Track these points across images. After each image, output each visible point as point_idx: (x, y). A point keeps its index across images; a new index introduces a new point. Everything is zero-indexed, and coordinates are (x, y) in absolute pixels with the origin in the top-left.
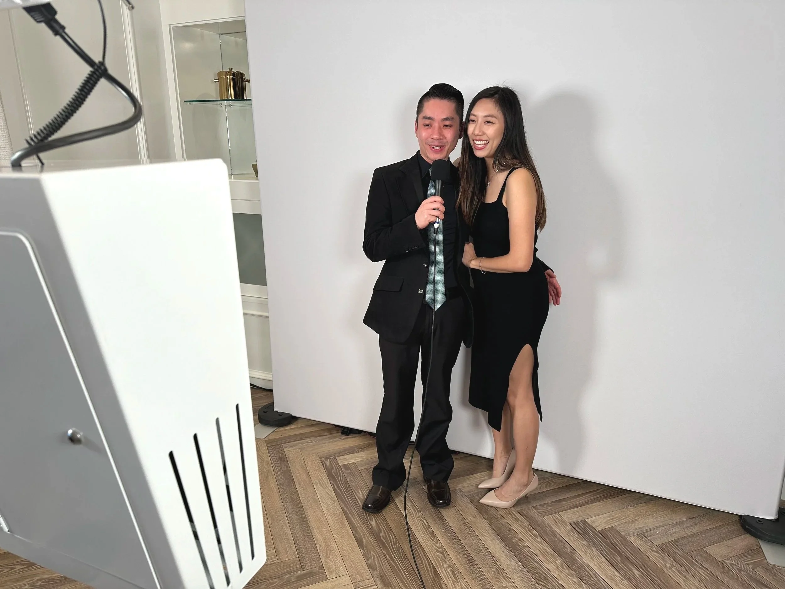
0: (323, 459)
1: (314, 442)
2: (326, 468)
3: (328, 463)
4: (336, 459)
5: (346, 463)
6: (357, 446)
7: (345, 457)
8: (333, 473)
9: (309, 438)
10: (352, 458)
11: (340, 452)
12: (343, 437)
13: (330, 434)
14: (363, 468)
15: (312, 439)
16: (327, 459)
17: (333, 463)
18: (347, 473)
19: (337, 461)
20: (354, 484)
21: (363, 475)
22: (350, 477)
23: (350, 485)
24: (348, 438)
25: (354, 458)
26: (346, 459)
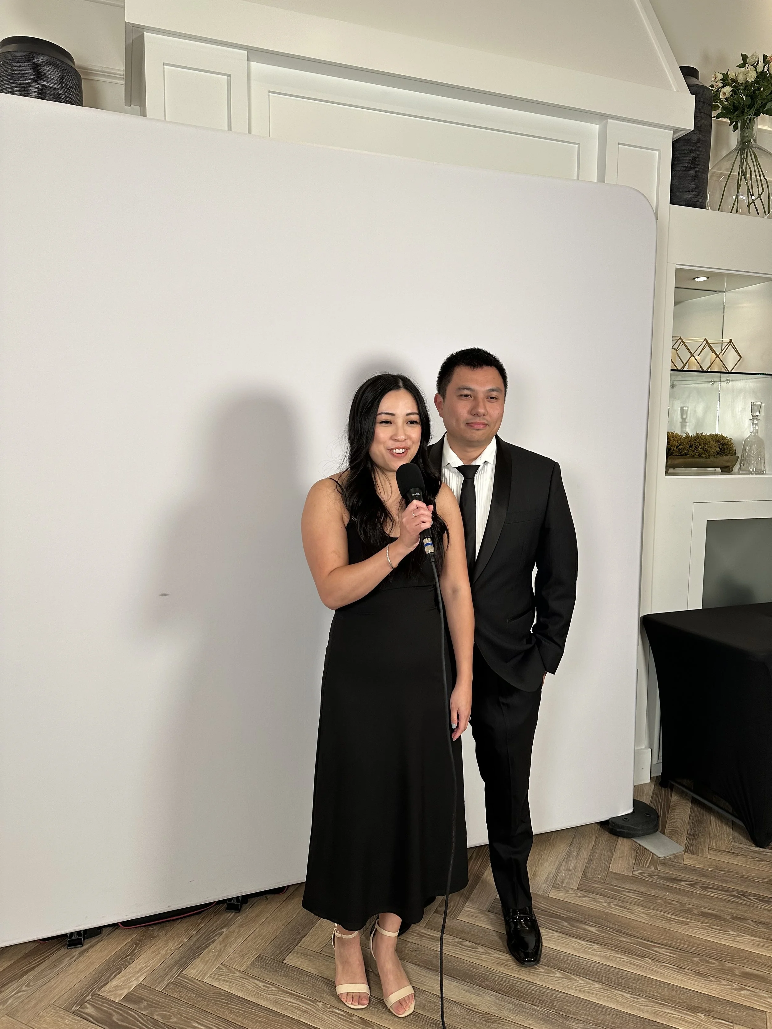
0: (74, 1008)
1: (24, 988)
2: (96, 1021)
3: (90, 1010)
4: (99, 995)
5: (125, 992)
6: (118, 956)
7: (114, 983)
8: (120, 1023)
9: (7, 986)
10: (128, 980)
11: (97, 980)
12: (77, 953)
13: (44, 960)
14: (164, 985)
15: (15, 985)
16: (82, 1004)
17: (102, 1006)
18: (145, 1008)
19: (103, 998)
20: (175, 1020)
21: (175, 996)
22: (156, 1011)
23: (170, 1024)
24: (85, 950)
25: (133, 977)
26: (117, 986)
